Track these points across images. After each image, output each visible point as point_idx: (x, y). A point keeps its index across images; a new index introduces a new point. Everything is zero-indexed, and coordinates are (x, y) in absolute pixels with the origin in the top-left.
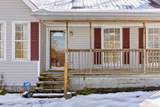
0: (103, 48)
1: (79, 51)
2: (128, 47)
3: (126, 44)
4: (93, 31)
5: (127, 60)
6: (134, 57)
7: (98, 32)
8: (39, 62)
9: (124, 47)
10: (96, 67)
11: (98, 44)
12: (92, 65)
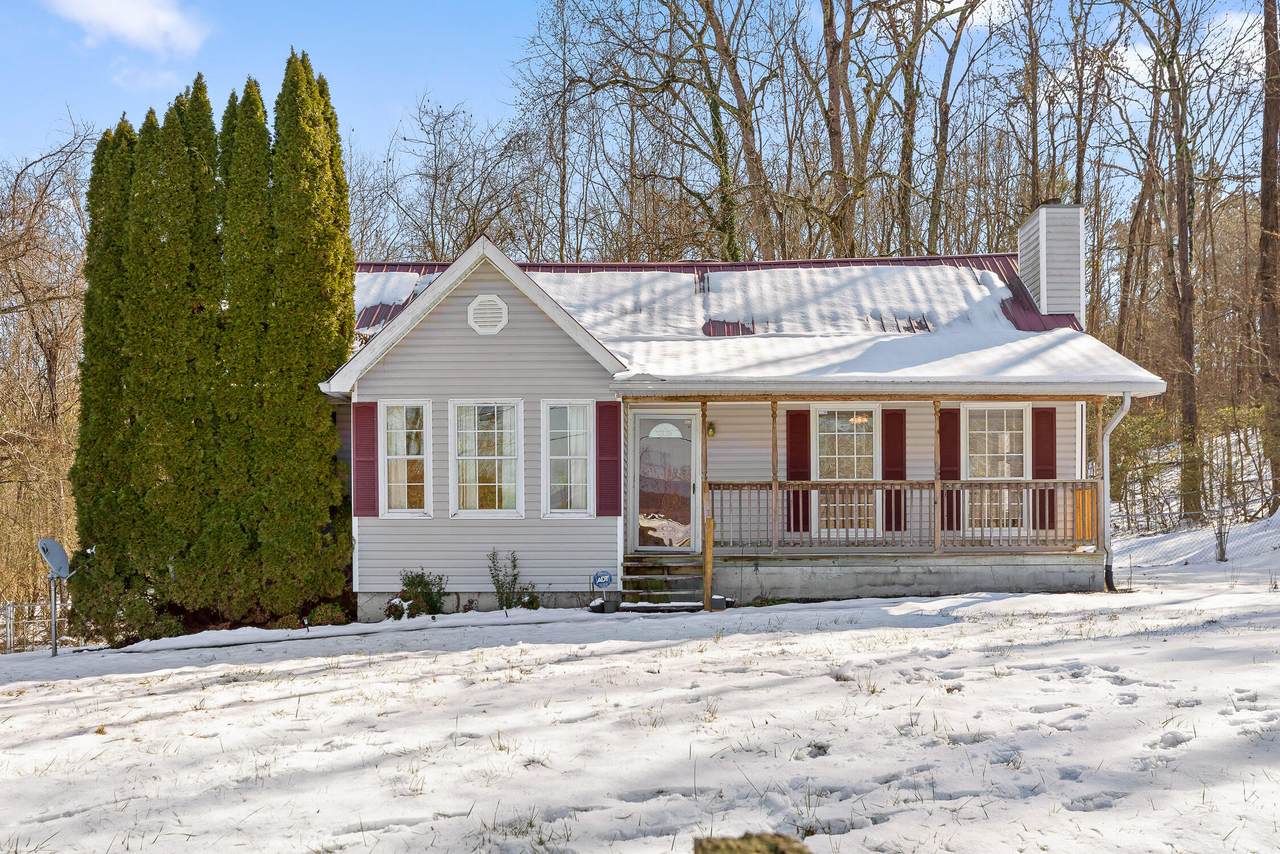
0: (815, 477)
1: (739, 487)
2: (901, 475)
3: (895, 464)
4: (782, 420)
5: (895, 517)
6: (922, 507)
7: (798, 423)
8: (620, 520)
9: (886, 475)
10: (794, 536)
11: (798, 464)
12: (777, 528)
